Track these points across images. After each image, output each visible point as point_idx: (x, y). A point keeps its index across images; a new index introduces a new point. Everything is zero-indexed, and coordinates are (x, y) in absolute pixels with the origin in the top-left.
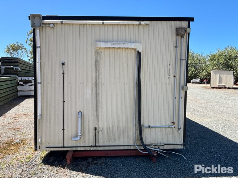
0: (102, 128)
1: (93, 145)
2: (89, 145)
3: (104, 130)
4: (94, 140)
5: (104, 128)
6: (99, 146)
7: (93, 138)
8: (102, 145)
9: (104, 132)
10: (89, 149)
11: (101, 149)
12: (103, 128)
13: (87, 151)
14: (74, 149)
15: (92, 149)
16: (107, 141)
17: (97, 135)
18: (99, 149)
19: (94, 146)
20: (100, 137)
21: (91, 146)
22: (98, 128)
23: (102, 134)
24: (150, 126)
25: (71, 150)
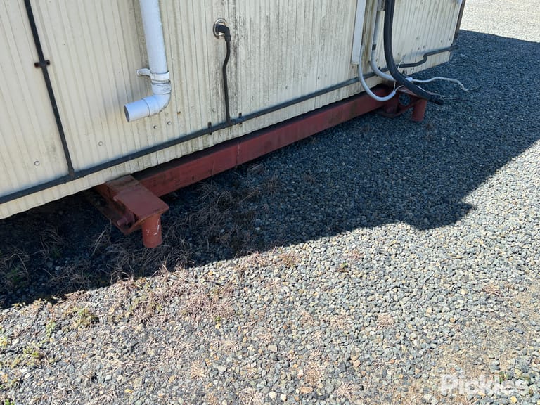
1: (214, 123)
2: (200, 128)
3: (257, 34)
4: (218, 93)
6: (241, 119)
7: (214, 83)
11: (249, 131)
14: (131, 167)
15: (213, 139)
16: (266, 89)
18: (240, 135)
19: (220, 127)
20: (243, 71)
21: (210, 130)
22: (231, 25)
25: (116, 179)
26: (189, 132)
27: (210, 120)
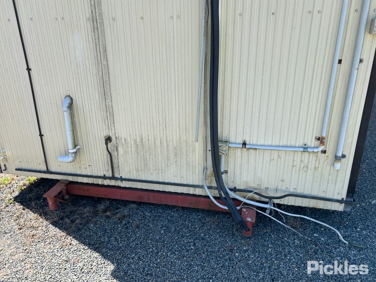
0: (123, 140)
1: (107, 176)
2: (99, 175)
3: (129, 145)
4: (108, 164)
5: (129, 139)
6: (122, 179)
7: (106, 160)
8: (127, 177)
9: (130, 150)
10: (100, 182)
11: (127, 186)
12: (125, 139)
13: (98, 185)
14: (70, 178)
15: (107, 182)
16: (137, 171)
17: (114, 154)
18: (122, 186)
19: (110, 178)
20: (122, 158)
21: (104, 177)
22: (113, 139)
23: (126, 153)
24: (247, 142)
25: (64, 180)
26: (94, 175)
27: (105, 173)
